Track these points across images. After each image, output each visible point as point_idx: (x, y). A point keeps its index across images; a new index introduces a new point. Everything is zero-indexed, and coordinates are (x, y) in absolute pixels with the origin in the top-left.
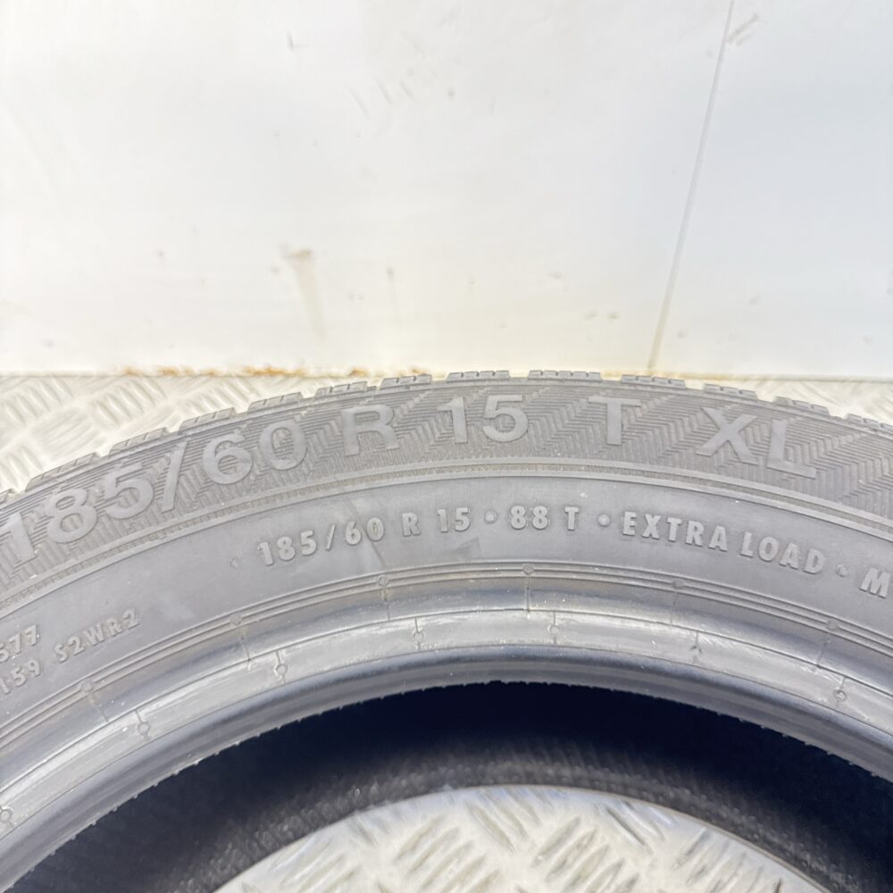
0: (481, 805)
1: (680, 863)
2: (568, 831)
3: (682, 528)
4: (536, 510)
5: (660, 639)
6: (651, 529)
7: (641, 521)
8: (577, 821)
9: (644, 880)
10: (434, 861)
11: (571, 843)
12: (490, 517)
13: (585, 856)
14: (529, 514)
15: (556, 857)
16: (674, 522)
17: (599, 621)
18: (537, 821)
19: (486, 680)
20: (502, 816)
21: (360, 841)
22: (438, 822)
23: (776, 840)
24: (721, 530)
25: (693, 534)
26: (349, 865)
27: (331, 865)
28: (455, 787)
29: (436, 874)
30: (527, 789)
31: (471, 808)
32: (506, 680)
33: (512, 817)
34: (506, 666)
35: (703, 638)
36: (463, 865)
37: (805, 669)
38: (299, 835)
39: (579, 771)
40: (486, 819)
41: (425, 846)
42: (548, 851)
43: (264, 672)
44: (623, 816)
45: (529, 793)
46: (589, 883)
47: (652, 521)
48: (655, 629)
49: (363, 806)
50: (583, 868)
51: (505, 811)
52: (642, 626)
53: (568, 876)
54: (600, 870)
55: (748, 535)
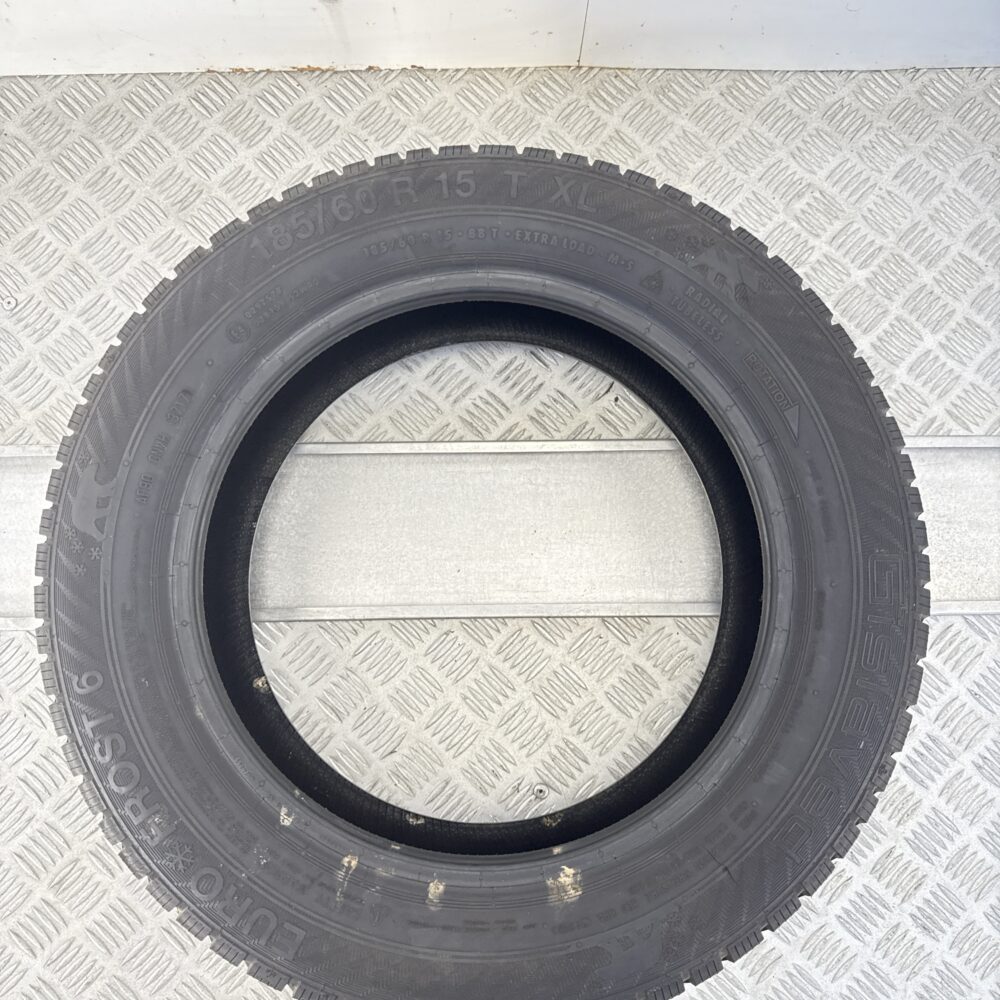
0: (468, 353)
1: (565, 375)
2: (511, 363)
3: (540, 237)
4: (479, 230)
5: (530, 283)
6: (527, 238)
7: (523, 235)
8: (516, 358)
9: (547, 384)
10: (444, 379)
11: (512, 368)
12: (460, 234)
13: (520, 374)
14: (477, 232)
15: (504, 375)
16: (537, 234)
17: (507, 276)
18: (495, 359)
19: (461, 301)
20: (478, 357)
21: (406, 371)
22: (445, 360)
23: (600, 361)
24: (555, 237)
25: (544, 239)
26: (401, 383)
27: (392, 383)
28: (452, 343)
29: (445, 385)
30: (490, 343)
31: (462, 353)
32: (469, 300)
33: (483, 357)
34: (469, 295)
35: (548, 282)
36: (459, 380)
37: (586, 293)
38: (379, 367)
39: (511, 334)
40: (470, 358)
41: (439, 372)
42: (500, 372)
43: (371, 301)
44: (539, 355)
45: (491, 346)
46: (520, 386)
47: (528, 234)
48: (528, 279)
49: (409, 353)
50: (518, 379)
51: (479, 354)
52: (524, 278)
53: (510, 383)
54: (526, 380)
55: (566, 240)
